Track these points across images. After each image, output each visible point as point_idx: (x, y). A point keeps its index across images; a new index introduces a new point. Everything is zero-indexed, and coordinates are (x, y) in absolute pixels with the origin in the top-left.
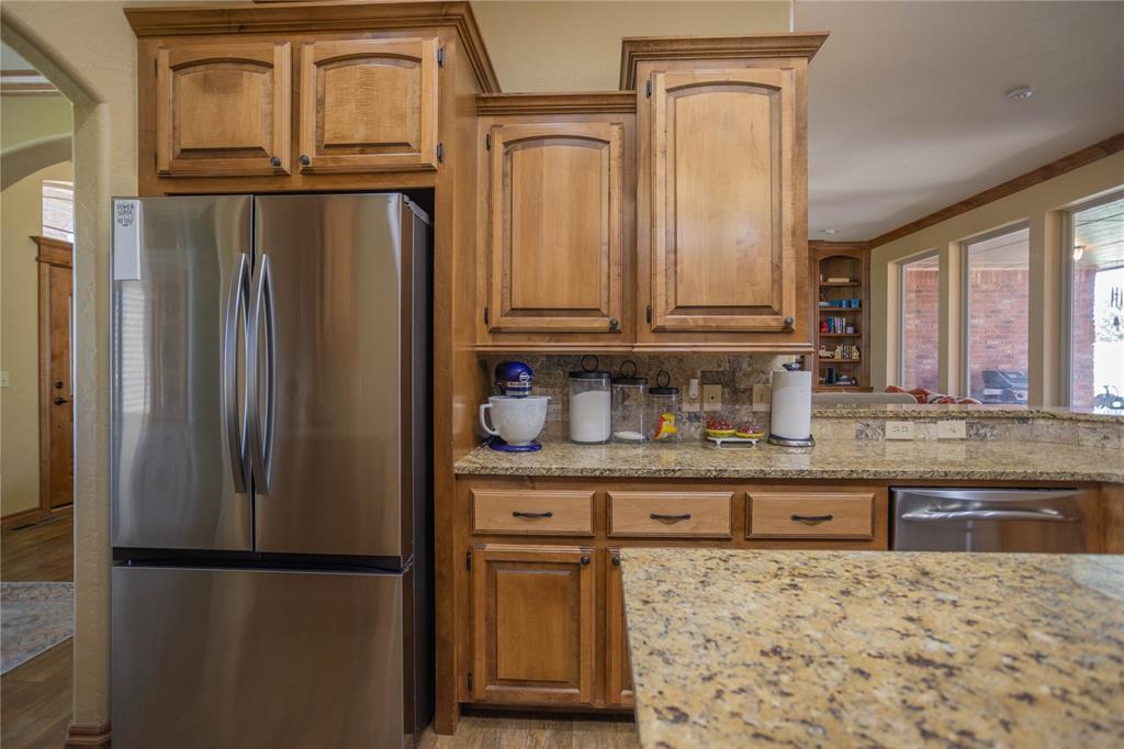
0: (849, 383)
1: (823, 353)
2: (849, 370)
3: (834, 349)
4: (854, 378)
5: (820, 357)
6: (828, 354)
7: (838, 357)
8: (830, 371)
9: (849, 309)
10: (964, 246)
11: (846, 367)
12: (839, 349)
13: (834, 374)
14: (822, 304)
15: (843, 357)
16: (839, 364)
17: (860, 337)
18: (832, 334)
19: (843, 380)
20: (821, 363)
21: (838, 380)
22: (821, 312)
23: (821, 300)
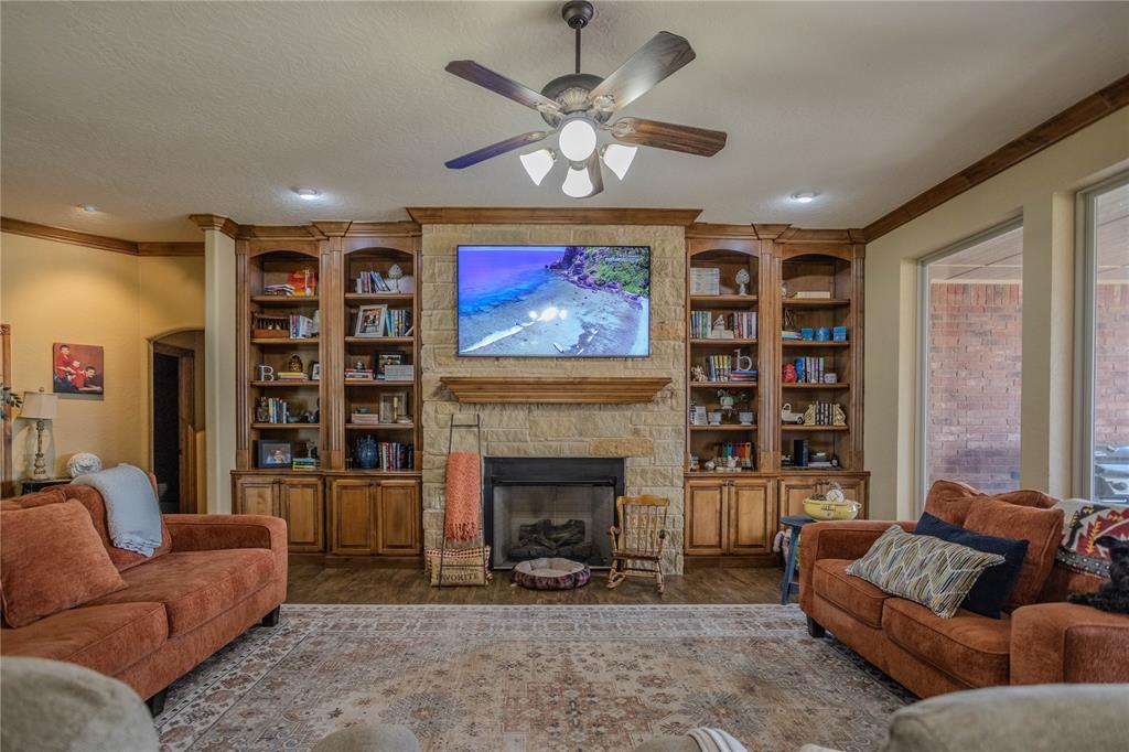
0: (828, 464)
1: (787, 415)
2: (826, 444)
3: (804, 410)
4: (835, 457)
5: (783, 423)
6: (795, 417)
7: (810, 423)
8: (798, 445)
9: (829, 343)
10: (1082, 197)
11: (822, 438)
12: (812, 409)
13: (805, 451)
14: (785, 334)
15: (819, 422)
16: (810, 433)
17: (848, 389)
18: (801, 384)
19: (820, 460)
20: (784, 431)
21: (811, 460)
22: (784, 347)
23: (784, 329)
